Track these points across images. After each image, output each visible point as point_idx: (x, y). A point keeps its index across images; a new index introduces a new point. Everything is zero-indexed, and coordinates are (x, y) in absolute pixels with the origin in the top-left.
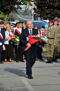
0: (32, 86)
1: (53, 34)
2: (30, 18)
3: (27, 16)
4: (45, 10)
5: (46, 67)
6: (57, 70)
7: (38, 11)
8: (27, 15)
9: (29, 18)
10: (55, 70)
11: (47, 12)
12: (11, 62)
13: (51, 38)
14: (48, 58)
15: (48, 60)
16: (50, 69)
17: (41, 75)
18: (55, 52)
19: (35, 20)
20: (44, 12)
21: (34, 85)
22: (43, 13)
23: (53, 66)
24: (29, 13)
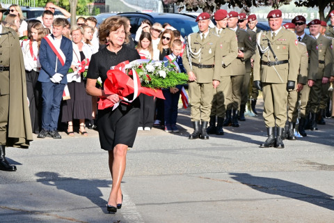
0: (137, 205)
1: (210, 52)
5: (187, 149)
6: (220, 158)
10: (214, 157)
12: (83, 133)
13: (205, 66)
14: (196, 124)
16: (199, 155)
17: (169, 175)
18: (218, 107)
21: (144, 204)
23: (210, 146)
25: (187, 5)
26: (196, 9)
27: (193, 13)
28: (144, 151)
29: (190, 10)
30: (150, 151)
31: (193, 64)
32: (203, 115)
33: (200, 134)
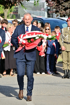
2: (43, 14)
3: (38, 12)
4: (63, 3)
5: (61, 83)
7: (52, 5)
8: (38, 10)
9: (41, 14)
11: (65, 6)
12: (12, 75)
14: (65, 71)
15: (65, 73)
16: (68, 86)
17: (54, 95)
19: (49, 16)
20: (62, 6)
22: (59, 8)
24: (41, 8)
25: (60, 14)
26: (64, 16)
27: (63, 18)
28: (41, 84)
29: (62, 16)
30: (43, 84)
31: (64, 42)
32: (69, 67)
33: (67, 76)
